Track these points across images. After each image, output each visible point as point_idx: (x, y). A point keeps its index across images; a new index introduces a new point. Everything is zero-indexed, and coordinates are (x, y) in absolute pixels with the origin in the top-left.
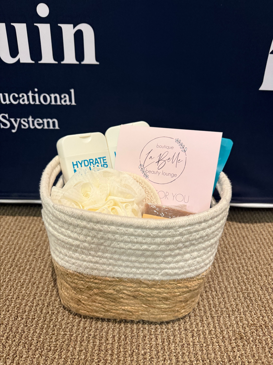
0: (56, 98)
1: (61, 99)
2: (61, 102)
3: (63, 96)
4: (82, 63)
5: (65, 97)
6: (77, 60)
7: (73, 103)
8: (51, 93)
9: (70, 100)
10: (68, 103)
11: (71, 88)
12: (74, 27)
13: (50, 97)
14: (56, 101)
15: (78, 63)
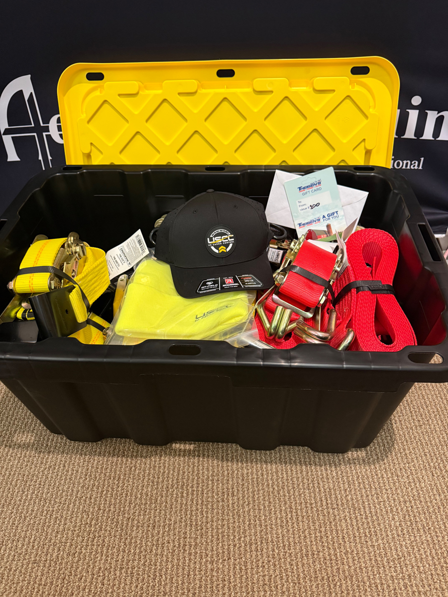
0: (407, 163)
1: (411, 164)
2: (410, 167)
3: (413, 162)
4: (437, 139)
5: (415, 163)
6: (433, 137)
7: (420, 168)
8: (404, 160)
9: (419, 166)
10: (416, 168)
11: (422, 157)
12: (438, 113)
13: (403, 163)
14: (406, 166)
15: (433, 139)
